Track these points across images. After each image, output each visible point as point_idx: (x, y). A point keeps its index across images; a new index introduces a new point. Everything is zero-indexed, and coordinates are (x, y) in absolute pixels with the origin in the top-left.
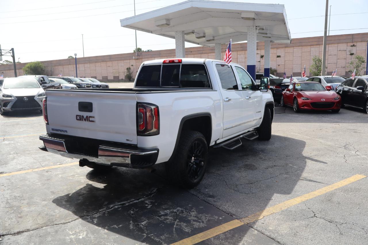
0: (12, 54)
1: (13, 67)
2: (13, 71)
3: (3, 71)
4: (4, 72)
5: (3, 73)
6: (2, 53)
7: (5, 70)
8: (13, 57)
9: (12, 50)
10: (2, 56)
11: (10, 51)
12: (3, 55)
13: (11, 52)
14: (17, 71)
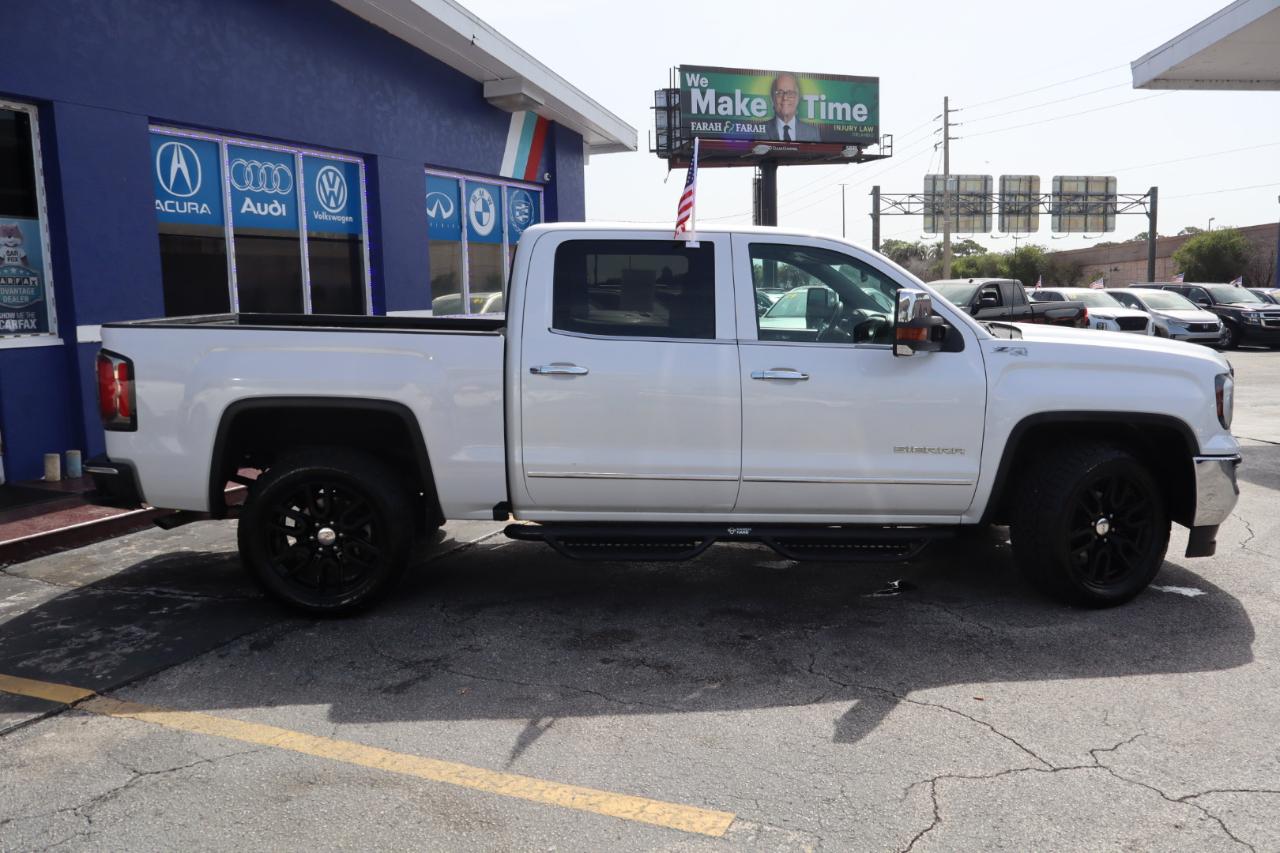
0: (1148, 206)
1: (1146, 252)
2: (1145, 265)
3: (1116, 265)
4: (1120, 267)
5: (1116, 270)
6: (1118, 205)
7: (1125, 262)
8: (1152, 216)
9: (1153, 193)
10: (1117, 215)
11: (1145, 196)
12: (1119, 213)
13: (1148, 199)
14: (1158, 263)
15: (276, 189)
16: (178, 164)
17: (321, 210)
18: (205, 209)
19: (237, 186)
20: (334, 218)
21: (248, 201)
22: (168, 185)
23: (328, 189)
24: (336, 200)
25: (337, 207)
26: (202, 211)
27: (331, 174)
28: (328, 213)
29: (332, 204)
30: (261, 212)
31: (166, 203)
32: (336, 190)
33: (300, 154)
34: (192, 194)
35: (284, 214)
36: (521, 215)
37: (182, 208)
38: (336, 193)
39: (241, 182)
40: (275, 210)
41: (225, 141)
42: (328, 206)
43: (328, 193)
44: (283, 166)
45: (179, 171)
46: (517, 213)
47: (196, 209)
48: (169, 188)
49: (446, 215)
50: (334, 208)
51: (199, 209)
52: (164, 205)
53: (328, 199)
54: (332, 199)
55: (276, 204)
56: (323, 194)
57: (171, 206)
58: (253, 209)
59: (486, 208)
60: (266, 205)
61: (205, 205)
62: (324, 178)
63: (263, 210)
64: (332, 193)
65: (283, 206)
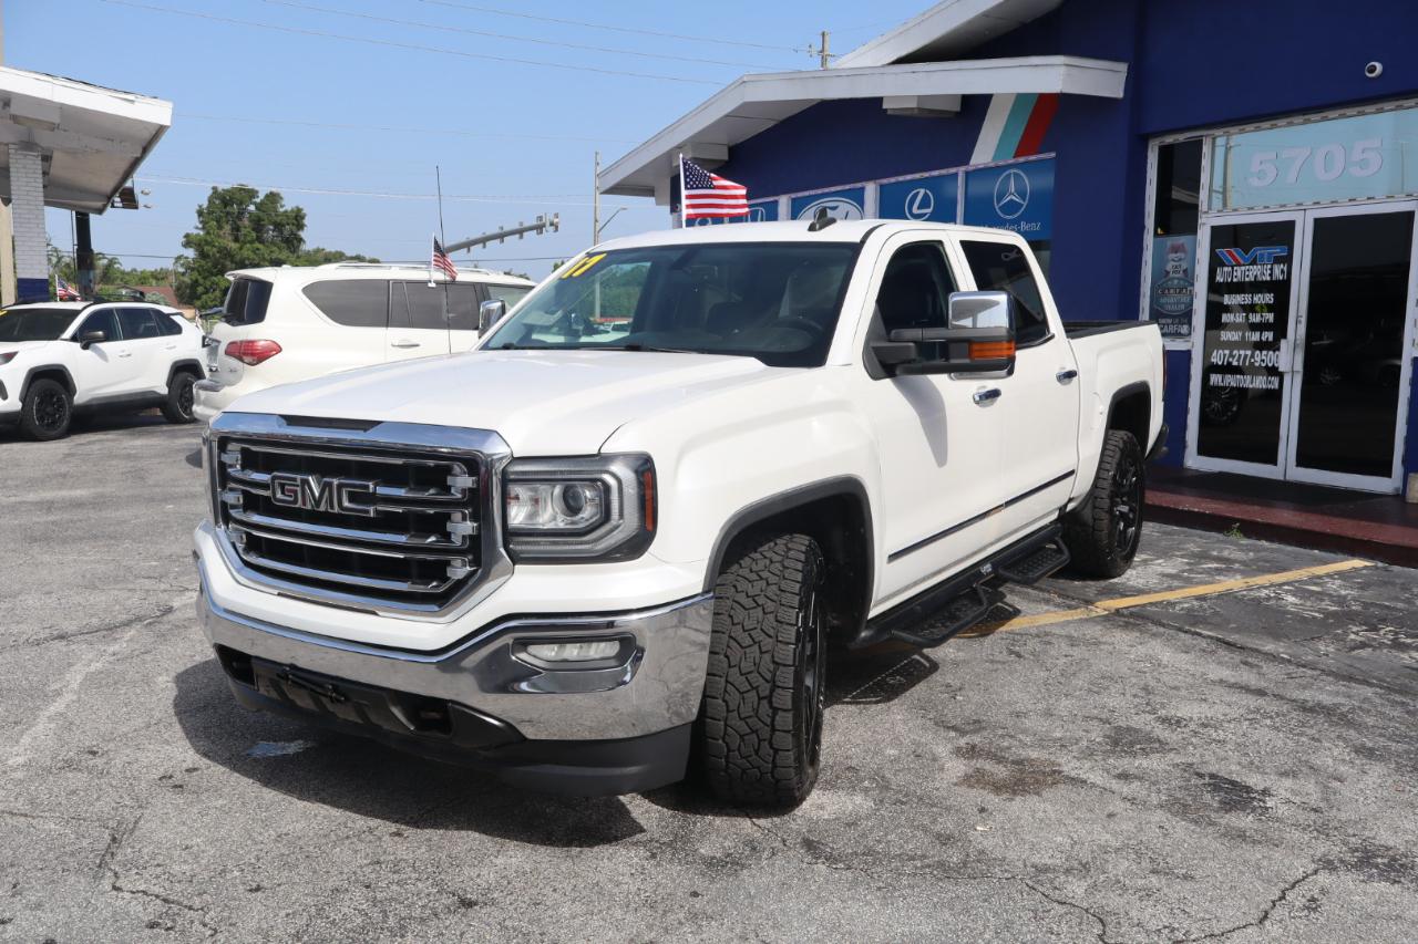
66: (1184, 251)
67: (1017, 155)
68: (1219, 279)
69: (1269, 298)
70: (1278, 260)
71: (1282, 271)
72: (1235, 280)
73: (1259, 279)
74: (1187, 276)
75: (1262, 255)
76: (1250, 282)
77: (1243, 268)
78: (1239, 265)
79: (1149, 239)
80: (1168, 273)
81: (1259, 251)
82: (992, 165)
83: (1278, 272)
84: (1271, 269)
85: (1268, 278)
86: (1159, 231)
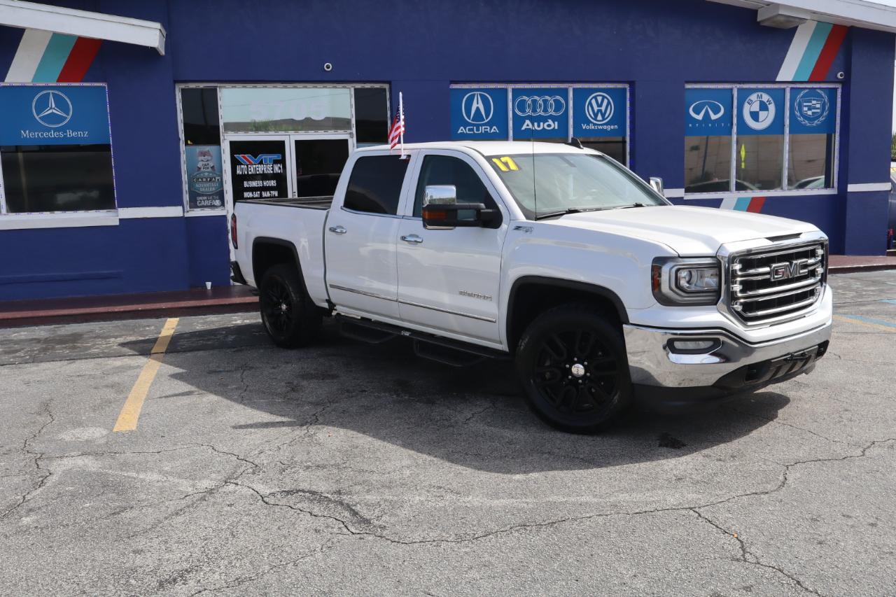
15: (551, 112)
16: (478, 104)
17: (588, 122)
18: (495, 129)
19: (519, 114)
20: (600, 127)
21: (528, 122)
22: (469, 116)
23: (596, 108)
24: (603, 115)
25: (604, 119)
26: (492, 131)
27: (600, 99)
28: (595, 124)
29: (600, 117)
30: (537, 128)
31: (467, 128)
32: (603, 108)
33: (571, 88)
34: (486, 121)
35: (556, 128)
36: (809, 109)
37: (478, 130)
38: (603, 111)
39: (522, 109)
40: (549, 126)
41: (510, 87)
42: (595, 119)
43: (596, 111)
44: (558, 97)
45: (478, 109)
46: (805, 109)
47: (488, 130)
48: (469, 119)
49: (714, 117)
50: (600, 121)
51: (490, 130)
52: (465, 129)
53: (596, 115)
54: (599, 115)
55: (550, 122)
56: (591, 113)
57: (469, 130)
58: (531, 126)
59: (764, 107)
60: (542, 124)
61: (495, 127)
62: (593, 101)
63: (539, 126)
64: (600, 111)
65: (556, 123)
66: (210, 155)
67: (59, 80)
68: (239, 172)
69: (273, 183)
70: (276, 162)
71: (280, 168)
72: (250, 173)
73: (265, 172)
74: (214, 170)
75: (265, 159)
76: (260, 174)
77: (254, 166)
78: (251, 164)
79: (182, 146)
80: (200, 168)
81: (264, 157)
82: (31, 85)
83: (277, 169)
84: (273, 167)
85: (272, 172)
86: (189, 142)
